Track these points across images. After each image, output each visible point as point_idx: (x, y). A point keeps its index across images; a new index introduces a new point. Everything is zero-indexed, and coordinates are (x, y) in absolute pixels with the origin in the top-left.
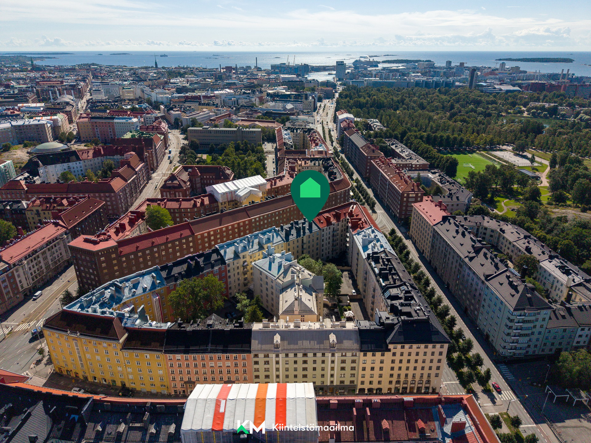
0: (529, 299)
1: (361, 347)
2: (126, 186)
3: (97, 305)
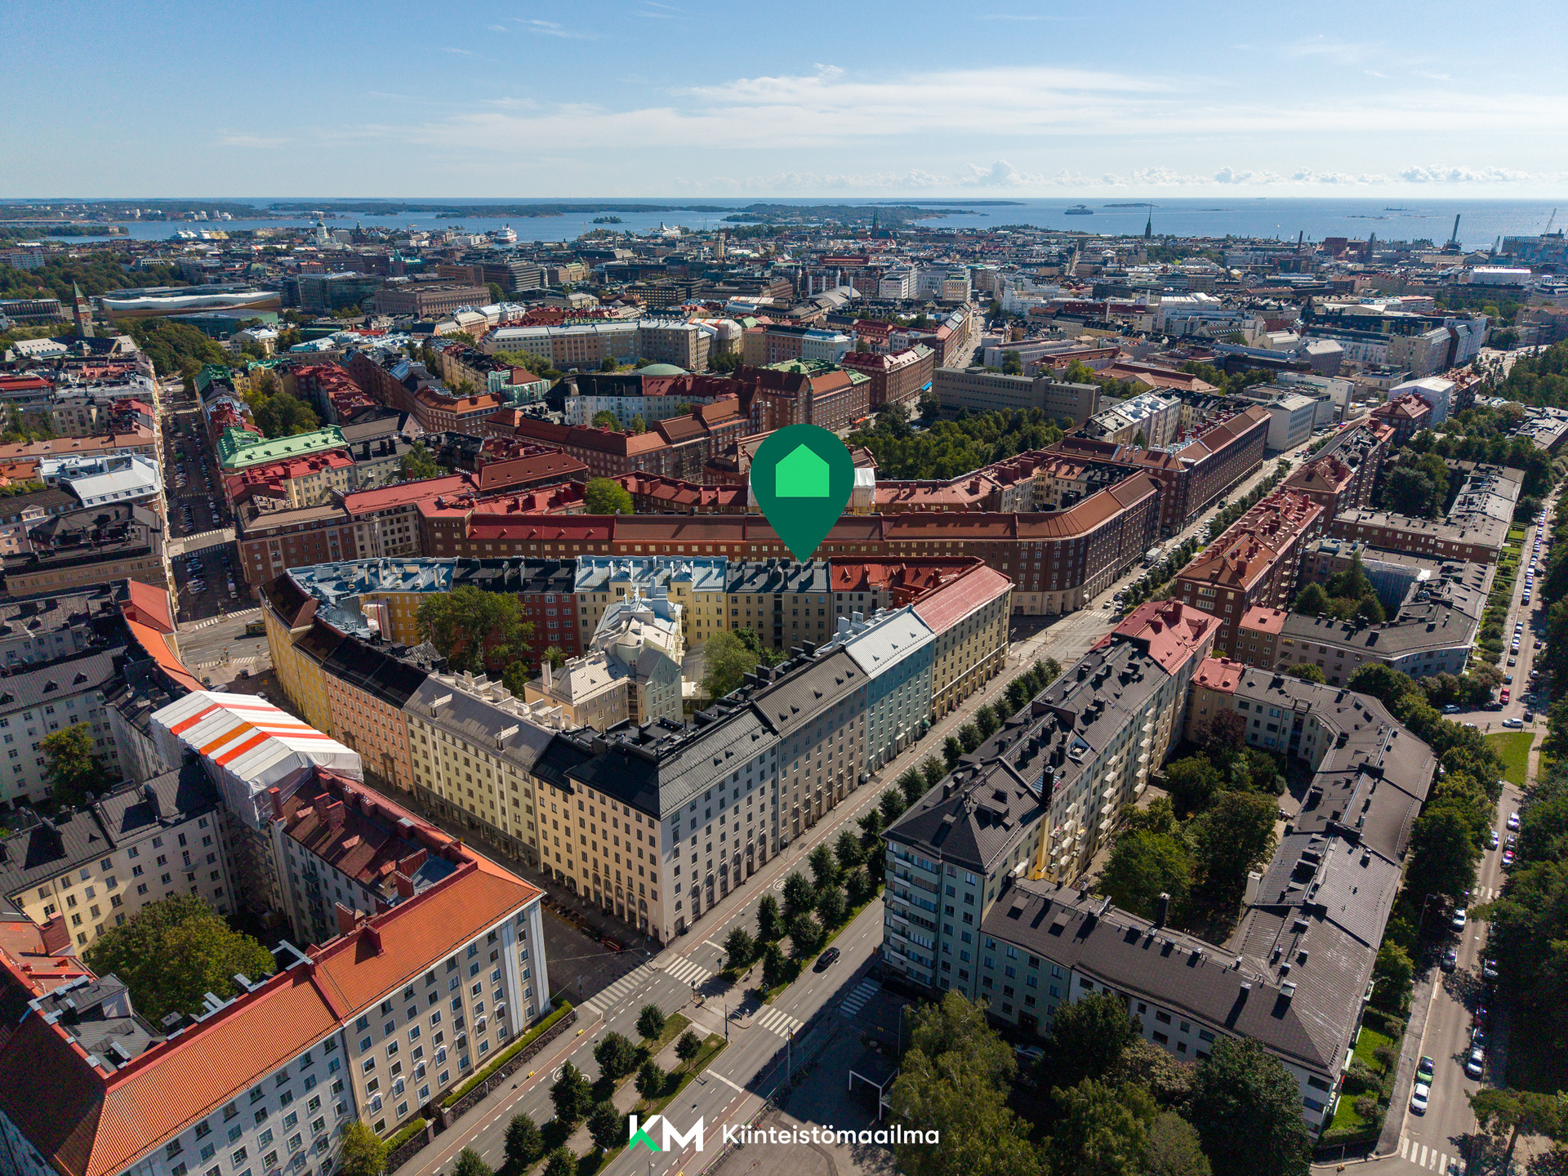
0: (946, 827)
1: (536, 765)
2: (664, 451)
3: (334, 583)
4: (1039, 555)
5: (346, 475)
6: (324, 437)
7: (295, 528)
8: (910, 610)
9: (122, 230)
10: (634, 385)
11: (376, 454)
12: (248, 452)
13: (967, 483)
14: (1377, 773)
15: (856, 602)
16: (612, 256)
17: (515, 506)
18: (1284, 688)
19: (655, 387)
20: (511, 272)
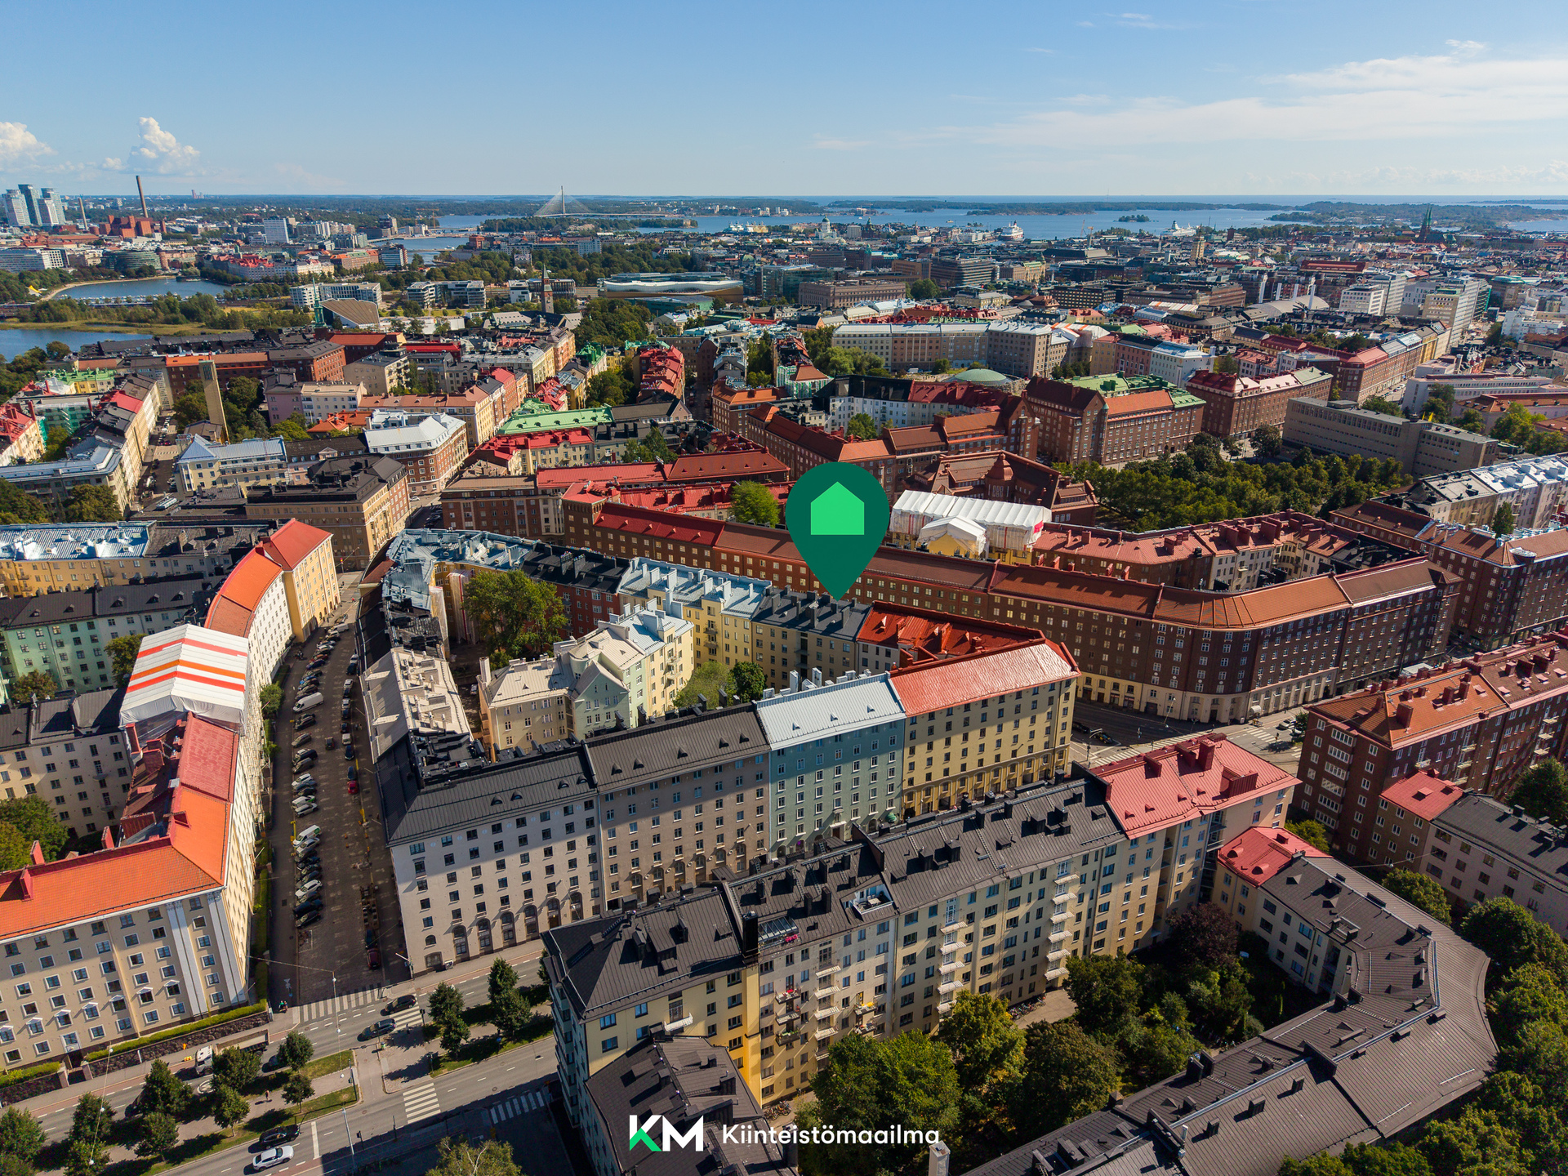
1: (380, 758)
2: (885, 461)
3: (434, 549)
4: (1180, 644)
5: (583, 451)
6: (594, 415)
7: (487, 494)
8: (885, 680)
9: (693, 224)
10: (903, 390)
11: (618, 435)
12: (521, 421)
13: (1160, 542)
14: (1323, 1070)
15: (882, 658)
16: (1081, 256)
17: (663, 500)
18: (1334, 901)
19: (923, 393)
20: (960, 269)
